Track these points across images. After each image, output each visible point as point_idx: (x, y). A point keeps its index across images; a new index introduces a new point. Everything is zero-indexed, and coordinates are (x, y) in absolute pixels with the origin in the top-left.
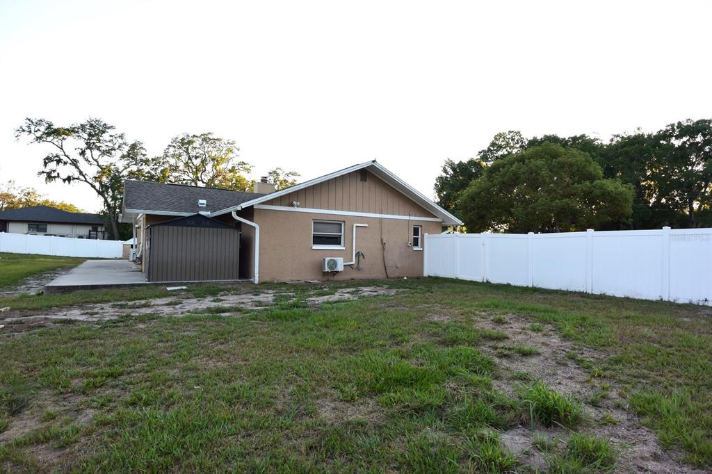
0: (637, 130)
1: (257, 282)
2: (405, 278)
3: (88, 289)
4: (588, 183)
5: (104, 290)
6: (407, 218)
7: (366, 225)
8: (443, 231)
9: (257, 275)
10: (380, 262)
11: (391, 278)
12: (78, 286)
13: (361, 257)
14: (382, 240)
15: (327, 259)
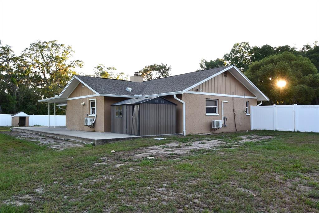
0: (315, 43)
1: (185, 135)
2: (247, 131)
3: (115, 141)
4: (311, 75)
5: (122, 141)
6: (243, 97)
7: (228, 101)
8: (258, 104)
9: (185, 131)
10: (233, 122)
11: (238, 131)
12: (111, 139)
13: (226, 120)
14: (234, 110)
15: (215, 121)
